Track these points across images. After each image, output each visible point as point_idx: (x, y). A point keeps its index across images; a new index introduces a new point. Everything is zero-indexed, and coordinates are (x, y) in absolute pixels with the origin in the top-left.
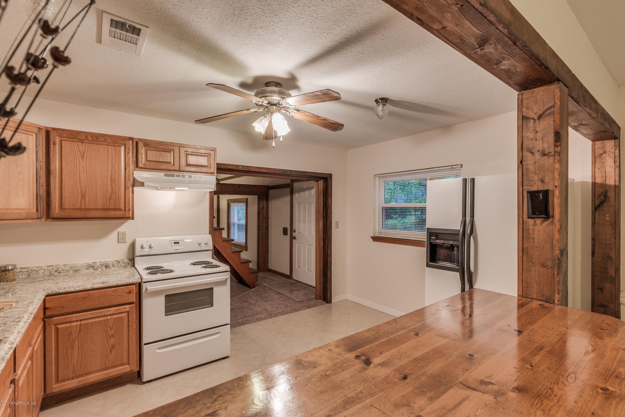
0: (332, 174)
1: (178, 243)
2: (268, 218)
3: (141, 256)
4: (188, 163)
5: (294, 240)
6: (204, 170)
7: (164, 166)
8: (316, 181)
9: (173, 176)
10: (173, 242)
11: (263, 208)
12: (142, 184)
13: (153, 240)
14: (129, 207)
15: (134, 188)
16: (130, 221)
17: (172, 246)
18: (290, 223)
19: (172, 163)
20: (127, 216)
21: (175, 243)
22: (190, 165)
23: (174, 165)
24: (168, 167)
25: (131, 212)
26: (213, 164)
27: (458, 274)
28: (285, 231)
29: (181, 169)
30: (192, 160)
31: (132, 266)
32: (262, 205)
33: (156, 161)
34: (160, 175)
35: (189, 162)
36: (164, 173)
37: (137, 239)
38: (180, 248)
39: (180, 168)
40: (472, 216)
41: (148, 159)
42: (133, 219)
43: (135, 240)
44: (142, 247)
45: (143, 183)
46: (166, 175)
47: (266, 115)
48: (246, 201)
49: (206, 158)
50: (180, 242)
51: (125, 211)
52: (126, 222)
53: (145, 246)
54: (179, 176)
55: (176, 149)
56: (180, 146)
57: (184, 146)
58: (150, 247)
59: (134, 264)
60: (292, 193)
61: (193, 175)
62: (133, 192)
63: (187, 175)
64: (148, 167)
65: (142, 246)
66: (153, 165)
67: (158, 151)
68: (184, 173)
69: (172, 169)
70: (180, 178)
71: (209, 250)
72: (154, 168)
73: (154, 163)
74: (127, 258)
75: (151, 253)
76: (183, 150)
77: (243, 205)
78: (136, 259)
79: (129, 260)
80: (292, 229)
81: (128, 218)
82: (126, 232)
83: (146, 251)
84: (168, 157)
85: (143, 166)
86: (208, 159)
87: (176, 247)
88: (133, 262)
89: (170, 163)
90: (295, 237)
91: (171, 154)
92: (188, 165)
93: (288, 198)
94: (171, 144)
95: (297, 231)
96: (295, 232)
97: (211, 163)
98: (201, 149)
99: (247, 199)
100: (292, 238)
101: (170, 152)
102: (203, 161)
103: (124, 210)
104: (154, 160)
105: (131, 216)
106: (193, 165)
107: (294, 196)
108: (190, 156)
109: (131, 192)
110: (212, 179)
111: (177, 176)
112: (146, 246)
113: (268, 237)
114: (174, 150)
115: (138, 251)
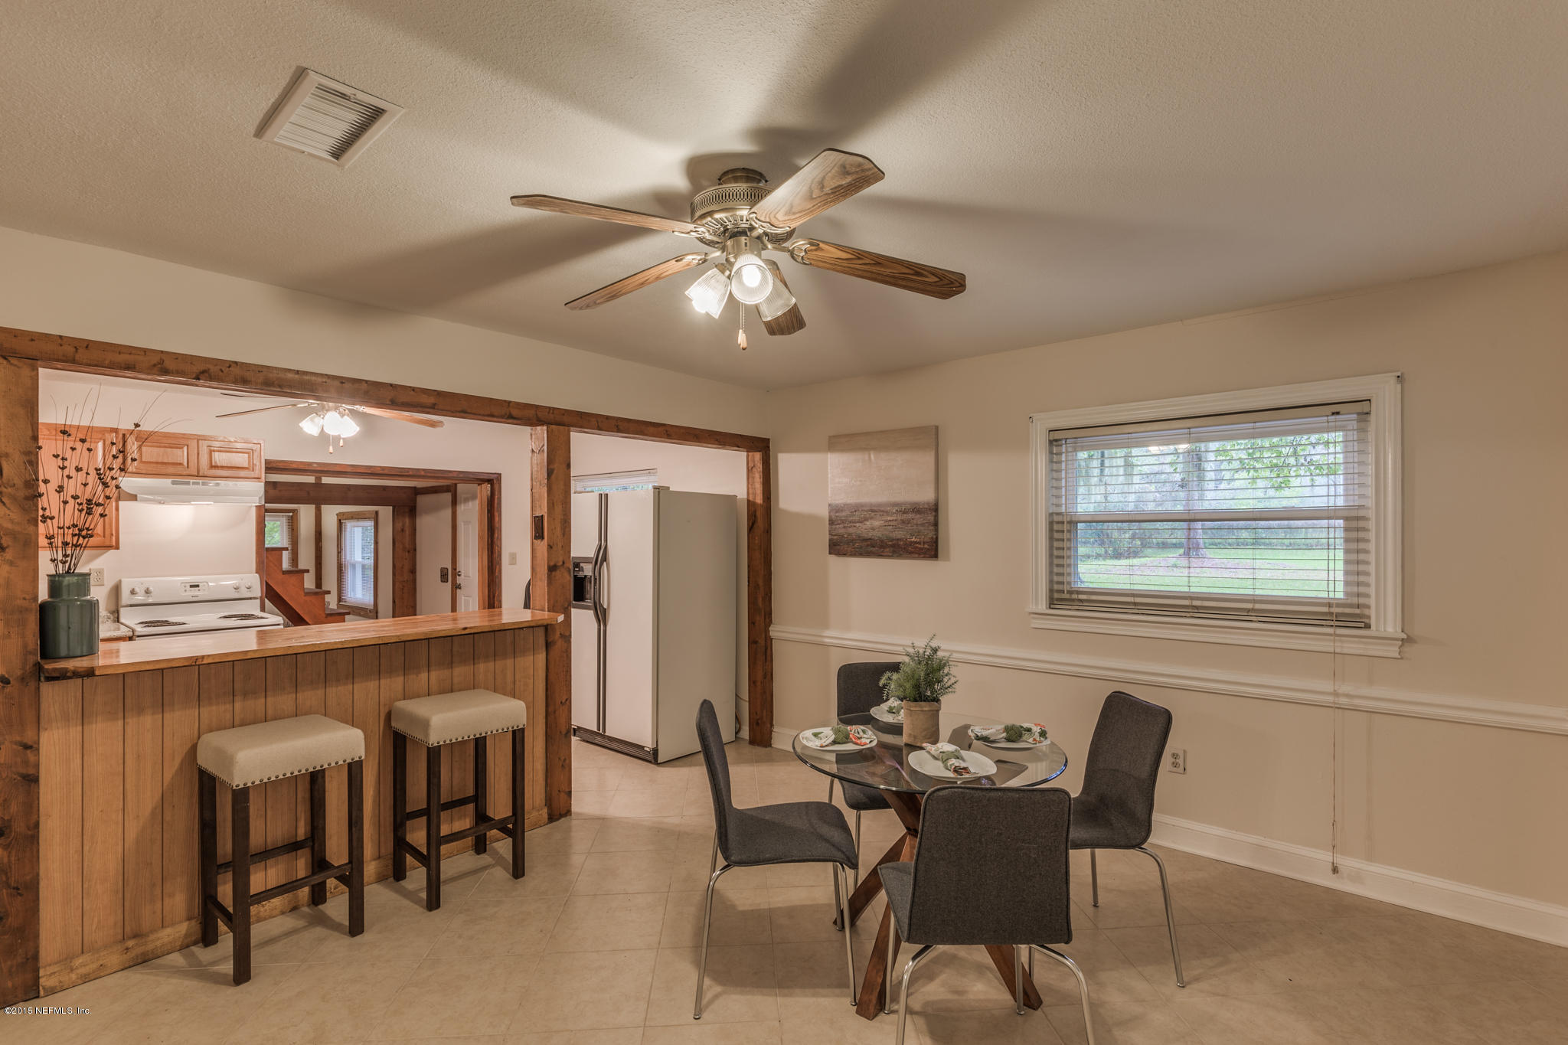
0: (500, 474)
1: (198, 586)
2: (415, 550)
3: (131, 606)
4: (213, 464)
5: (458, 590)
6: (242, 473)
7: (171, 470)
8: (479, 485)
9: (188, 483)
10: (188, 585)
11: (403, 530)
12: (134, 498)
13: (150, 582)
14: (111, 530)
15: (120, 502)
16: (112, 552)
17: (185, 591)
18: (452, 559)
19: (185, 464)
20: (107, 544)
21: (191, 586)
22: (216, 467)
23: (188, 467)
24: (179, 470)
25: (114, 538)
26: (258, 464)
27: (591, 612)
28: (444, 577)
29: (201, 474)
30: (220, 458)
31: (114, 622)
32: (401, 524)
33: (157, 463)
34: (166, 483)
35: (216, 462)
36: (170, 480)
37: (122, 580)
38: (200, 594)
39: (198, 471)
40: (606, 540)
41: (144, 460)
42: (117, 548)
43: (120, 581)
44: (133, 592)
45: (136, 496)
46: (173, 483)
47: (319, 413)
48: (376, 517)
49: (246, 455)
50: (201, 585)
51: (104, 537)
52: (105, 553)
53: (137, 590)
54: (198, 484)
55: (193, 444)
56: (199, 438)
57: (204, 438)
58: (147, 592)
59: (118, 618)
60: (454, 503)
61: (222, 482)
62: (117, 509)
63: (212, 483)
64: (144, 472)
65: (133, 589)
66: (151, 468)
67: (160, 447)
68: (206, 480)
69: (185, 473)
70: (200, 487)
71: (255, 598)
72: (154, 472)
73: (155, 465)
74: (107, 610)
75: (150, 600)
76: (204, 445)
77: (370, 524)
78: (122, 611)
79: (109, 612)
80: (455, 569)
81: (110, 547)
82: (103, 569)
83: (140, 598)
84: (181, 455)
85: (134, 470)
86: (249, 457)
87: (195, 592)
88: (116, 616)
89: (180, 464)
90: (460, 585)
91: (183, 451)
92: (213, 467)
93: (447, 513)
94: (184, 436)
95: (462, 574)
96: (459, 575)
97: (255, 462)
98: (236, 442)
99: (377, 513)
100: (456, 587)
101: (182, 448)
102: (241, 460)
103: (102, 535)
104: (154, 460)
105: (114, 544)
106: (222, 467)
107: (458, 508)
108: (217, 453)
109: (114, 508)
110: (259, 488)
111: (194, 483)
112: (140, 590)
113: (415, 589)
114: (188, 446)
115: (125, 597)
